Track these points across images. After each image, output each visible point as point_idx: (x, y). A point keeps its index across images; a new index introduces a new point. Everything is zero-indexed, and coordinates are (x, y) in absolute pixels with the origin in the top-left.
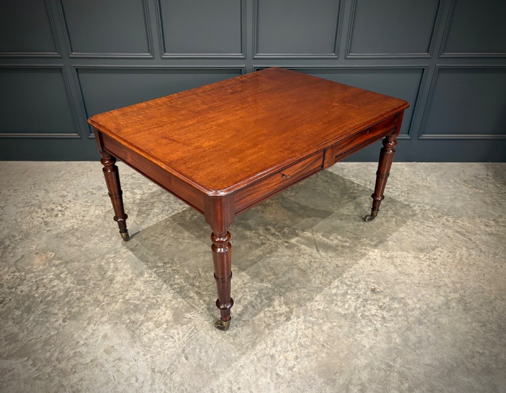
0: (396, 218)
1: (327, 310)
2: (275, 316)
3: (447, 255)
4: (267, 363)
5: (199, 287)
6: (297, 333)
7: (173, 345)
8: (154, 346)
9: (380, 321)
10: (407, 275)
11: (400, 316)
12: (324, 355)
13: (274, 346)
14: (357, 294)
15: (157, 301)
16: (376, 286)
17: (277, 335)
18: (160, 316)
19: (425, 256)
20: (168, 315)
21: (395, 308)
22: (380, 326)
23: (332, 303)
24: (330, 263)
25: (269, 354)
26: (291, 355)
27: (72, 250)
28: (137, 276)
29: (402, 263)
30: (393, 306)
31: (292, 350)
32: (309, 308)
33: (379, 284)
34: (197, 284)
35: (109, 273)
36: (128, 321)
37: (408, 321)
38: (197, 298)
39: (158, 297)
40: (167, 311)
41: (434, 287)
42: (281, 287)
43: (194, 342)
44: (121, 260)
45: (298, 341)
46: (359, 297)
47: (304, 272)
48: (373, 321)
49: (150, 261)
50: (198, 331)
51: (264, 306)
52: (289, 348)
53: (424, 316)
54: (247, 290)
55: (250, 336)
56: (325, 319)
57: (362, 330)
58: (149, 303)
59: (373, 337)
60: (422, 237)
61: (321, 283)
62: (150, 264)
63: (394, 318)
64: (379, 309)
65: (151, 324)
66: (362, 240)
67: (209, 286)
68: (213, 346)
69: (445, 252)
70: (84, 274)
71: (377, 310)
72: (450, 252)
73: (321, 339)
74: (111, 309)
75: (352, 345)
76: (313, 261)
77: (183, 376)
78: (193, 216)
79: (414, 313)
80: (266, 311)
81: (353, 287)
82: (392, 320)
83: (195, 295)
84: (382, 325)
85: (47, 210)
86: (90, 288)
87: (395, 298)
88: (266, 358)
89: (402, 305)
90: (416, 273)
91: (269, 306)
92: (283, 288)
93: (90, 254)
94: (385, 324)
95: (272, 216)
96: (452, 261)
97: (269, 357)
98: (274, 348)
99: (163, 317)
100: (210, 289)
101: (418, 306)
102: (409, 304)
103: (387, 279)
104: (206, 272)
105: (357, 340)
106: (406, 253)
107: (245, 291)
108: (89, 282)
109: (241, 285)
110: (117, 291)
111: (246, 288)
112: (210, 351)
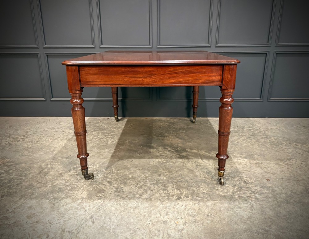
0: (258, 144)
1: (210, 193)
2: (168, 196)
3: (300, 163)
4: (160, 227)
5: (111, 179)
6: (186, 207)
7: (84, 213)
8: (68, 214)
9: (254, 200)
10: (272, 173)
11: (271, 198)
12: (208, 222)
13: (166, 215)
14: (234, 184)
15: (77, 186)
16: (248, 179)
17: (170, 208)
18: (77, 195)
19: (283, 163)
20: (85, 194)
21: (266, 193)
22: (254, 204)
23: (214, 189)
24: (211, 166)
25: (162, 220)
26: (181, 221)
27: (23, 158)
28: (66, 172)
29: (266, 167)
30: (263, 192)
31: (181, 218)
32: (196, 192)
33: (250, 178)
34: (110, 177)
35: (46, 170)
36: (52, 198)
37: (277, 201)
38: (108, 185)
39: (79, 184)
40: (84, 192)
41: (295, 180)
42: (174, 179)
43: (101, 212)
44: (56, 163)
45: (187, 212)
46: (235, 186)
47: (192, 171)
48: (248, 200)
49: (77, 164)
50: (105, 205)
51: (160, 190)
52: (179, 217)
53: (290, 198)
54: (147, 181)
55: (148, 208)
56: (209, 199)
57: (240, 206)
58: (70, 187)
59: (250, 211)
60: (279, 153)
61: (205, 177)
62: (77, 166)
63: (266, 199)
64: (252, 193)
65: (69, 200)
66: (234, 154)
67: (119, 178)
68: (116, 215)
69: (298, 161)
70: (27, 171)
71: (251, 193)
72: (303, 161)
73: (205, 211)
74: (41, 191)
75: (232, 216)
76: (199, 165)
77: (88, 235)
78: (113, 141)
79: (281, 196)
80: (161, 193)
81: (230, 180)
82: (264, 200)
83: (107, 183)
84: (256, 203)
85: (13, 138)
86: (29, 178)
87: (265, 187)
88: (159, 223)
89: (270, 191)
90: (278, 173)
91: (164, 190)
92: (175, 179)
93: (35, 160)
94: (258, 203)
95: (169, 142)
96: (305, 166)
97: (162, 223)
98: (166, 216)
99: (80, 196)
100: (119, 180)
101: (284, 192)
102: (276, 191)
103: (257, 176)
104: (117, 170)
105: (236, 212)
106: (269, 161)
107: (146, 181)
108: (29, 175)
109: (143, 178)
110: (48, 180)
111: (147, 179)
112: (113, 218)
